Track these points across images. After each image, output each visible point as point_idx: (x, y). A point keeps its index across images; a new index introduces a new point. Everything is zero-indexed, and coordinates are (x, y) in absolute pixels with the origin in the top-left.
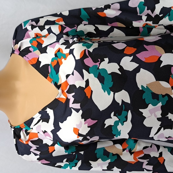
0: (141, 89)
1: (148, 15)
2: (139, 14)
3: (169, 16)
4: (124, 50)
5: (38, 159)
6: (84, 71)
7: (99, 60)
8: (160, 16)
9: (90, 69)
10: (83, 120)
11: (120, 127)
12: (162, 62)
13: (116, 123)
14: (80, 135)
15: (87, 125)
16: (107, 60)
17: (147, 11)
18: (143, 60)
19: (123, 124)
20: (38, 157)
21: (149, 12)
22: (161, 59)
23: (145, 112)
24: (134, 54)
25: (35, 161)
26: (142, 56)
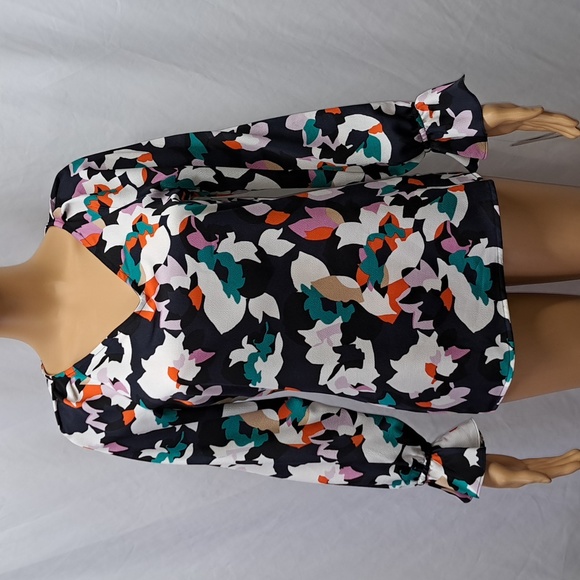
0: (300, 291)
1: (324, 147)
2: (305, 145)
3: (365, 147)
4: (265, 216)
5: (102, 441)
6: (187, 257)
7: (218, 236)
8: (348, 147)
9: (199, 254)
10: (187, 351)
11: (259, 365)
12: (339, 238)
13: (253, 358)
14: (181, 382)
15: (193, 362)
16: (232, 236)
17: (321, 138)
18: (304, 236)
19: (265, 360)
20: (103, 435)
21: (327, 140)
22: (337, 234)
23: (309, 336)
24: (284, 225)
25: (97, 447)
26: (300, 228)
